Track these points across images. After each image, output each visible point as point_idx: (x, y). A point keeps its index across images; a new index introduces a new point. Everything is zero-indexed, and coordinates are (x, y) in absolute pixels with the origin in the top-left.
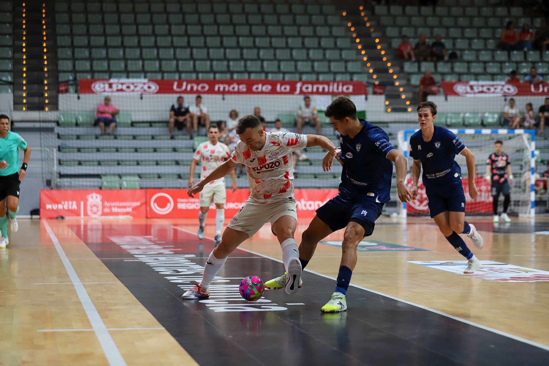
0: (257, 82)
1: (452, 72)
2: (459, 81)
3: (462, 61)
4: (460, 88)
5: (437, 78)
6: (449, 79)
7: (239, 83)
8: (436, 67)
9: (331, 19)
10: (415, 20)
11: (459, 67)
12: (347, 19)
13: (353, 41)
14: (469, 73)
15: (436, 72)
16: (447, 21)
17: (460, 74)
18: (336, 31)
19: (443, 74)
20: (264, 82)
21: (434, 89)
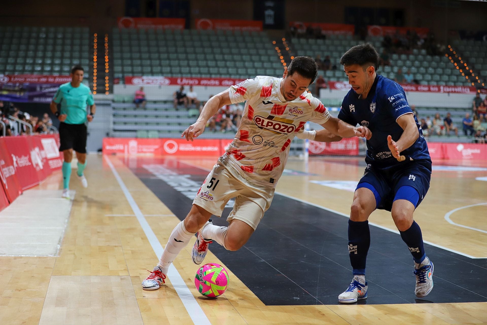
0: (225, 79)
1: (334, 76)
2: (338, 81)
3: (340, 70)
4: (338, 85)
5: (326, 79)
6: (332, 80)
7: (215, 79)
8: (325, 73)
9: (267, 45)
10: (314, 47)
11: (338, 74)
12: (275, 45)
13: (279, 57)
14: (343, 77)
15: (325, 76)
16: (331, 48)
17: (338, 78)
18: (270, 52)
19: (329, 77)
20: (229, 80)
21: (324, 85)
